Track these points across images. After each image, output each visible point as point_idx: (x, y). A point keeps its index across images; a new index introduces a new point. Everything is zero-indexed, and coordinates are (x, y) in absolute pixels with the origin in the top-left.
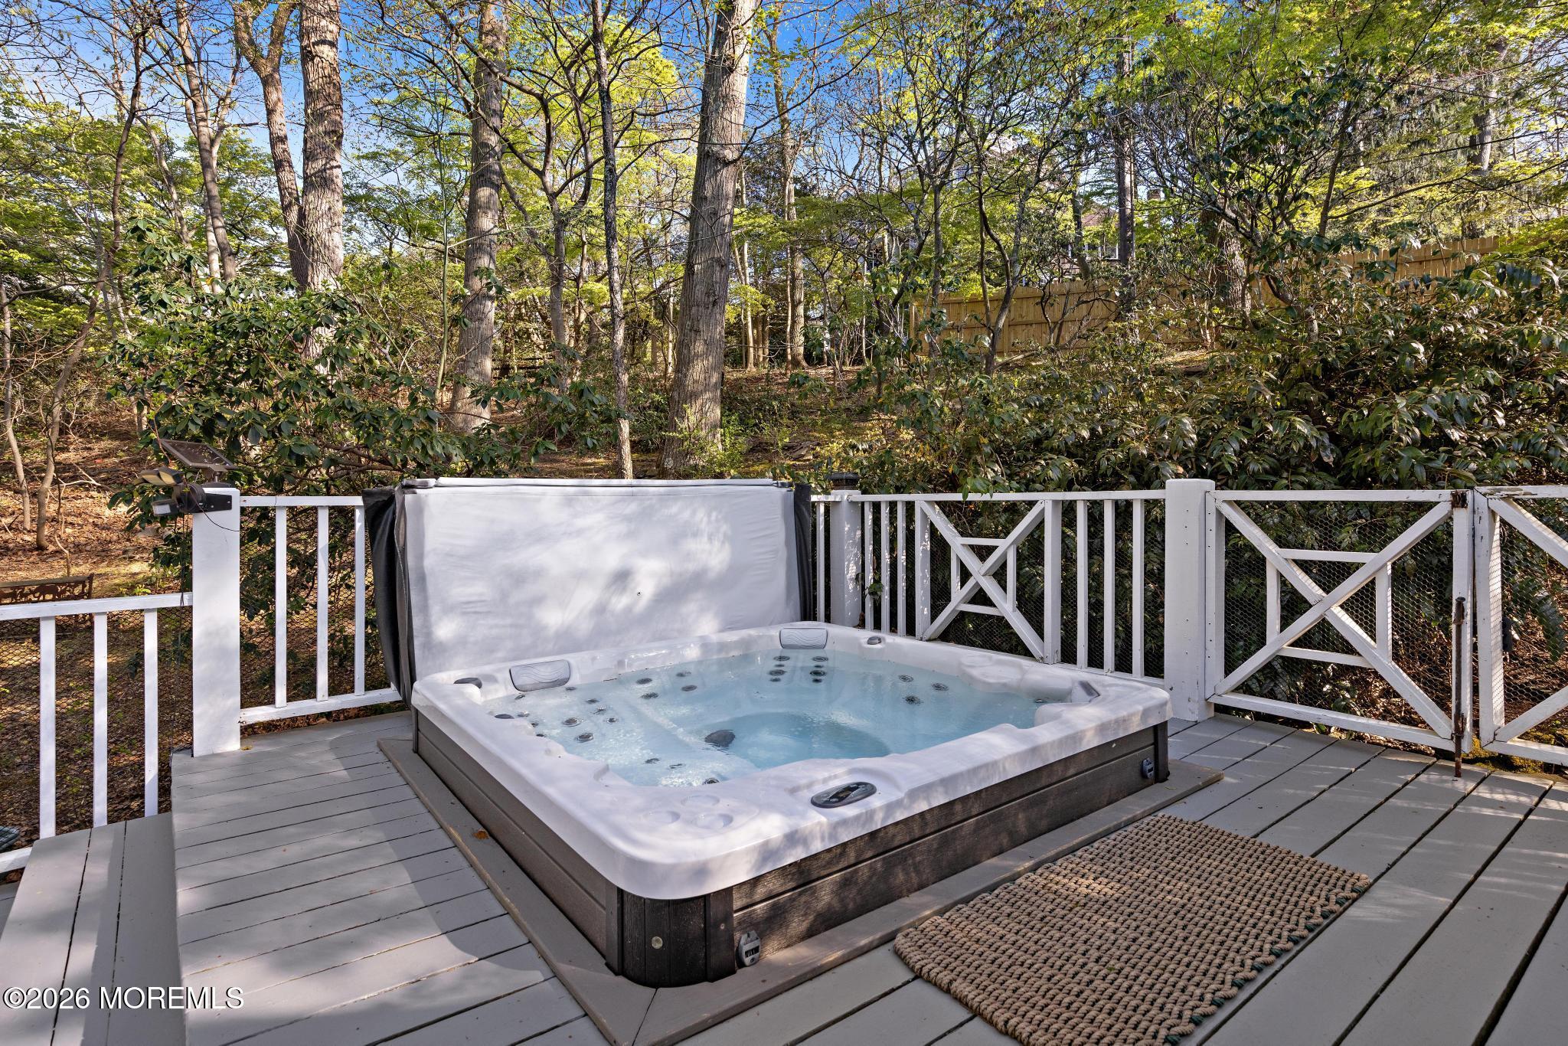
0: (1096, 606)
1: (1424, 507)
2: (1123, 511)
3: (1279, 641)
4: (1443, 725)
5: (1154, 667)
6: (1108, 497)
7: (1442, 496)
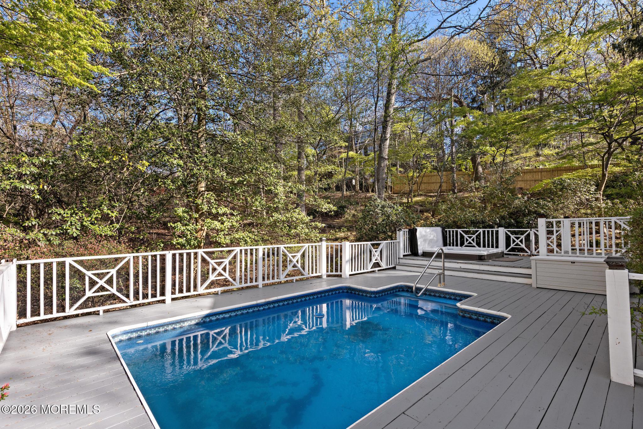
0: (488, 240)
1: (527, 231)
2: (488, 232)
3: (512, 245)
4: (529, 252)
5: (497, 247)
6: (486, 230)
7: (529, 230)
